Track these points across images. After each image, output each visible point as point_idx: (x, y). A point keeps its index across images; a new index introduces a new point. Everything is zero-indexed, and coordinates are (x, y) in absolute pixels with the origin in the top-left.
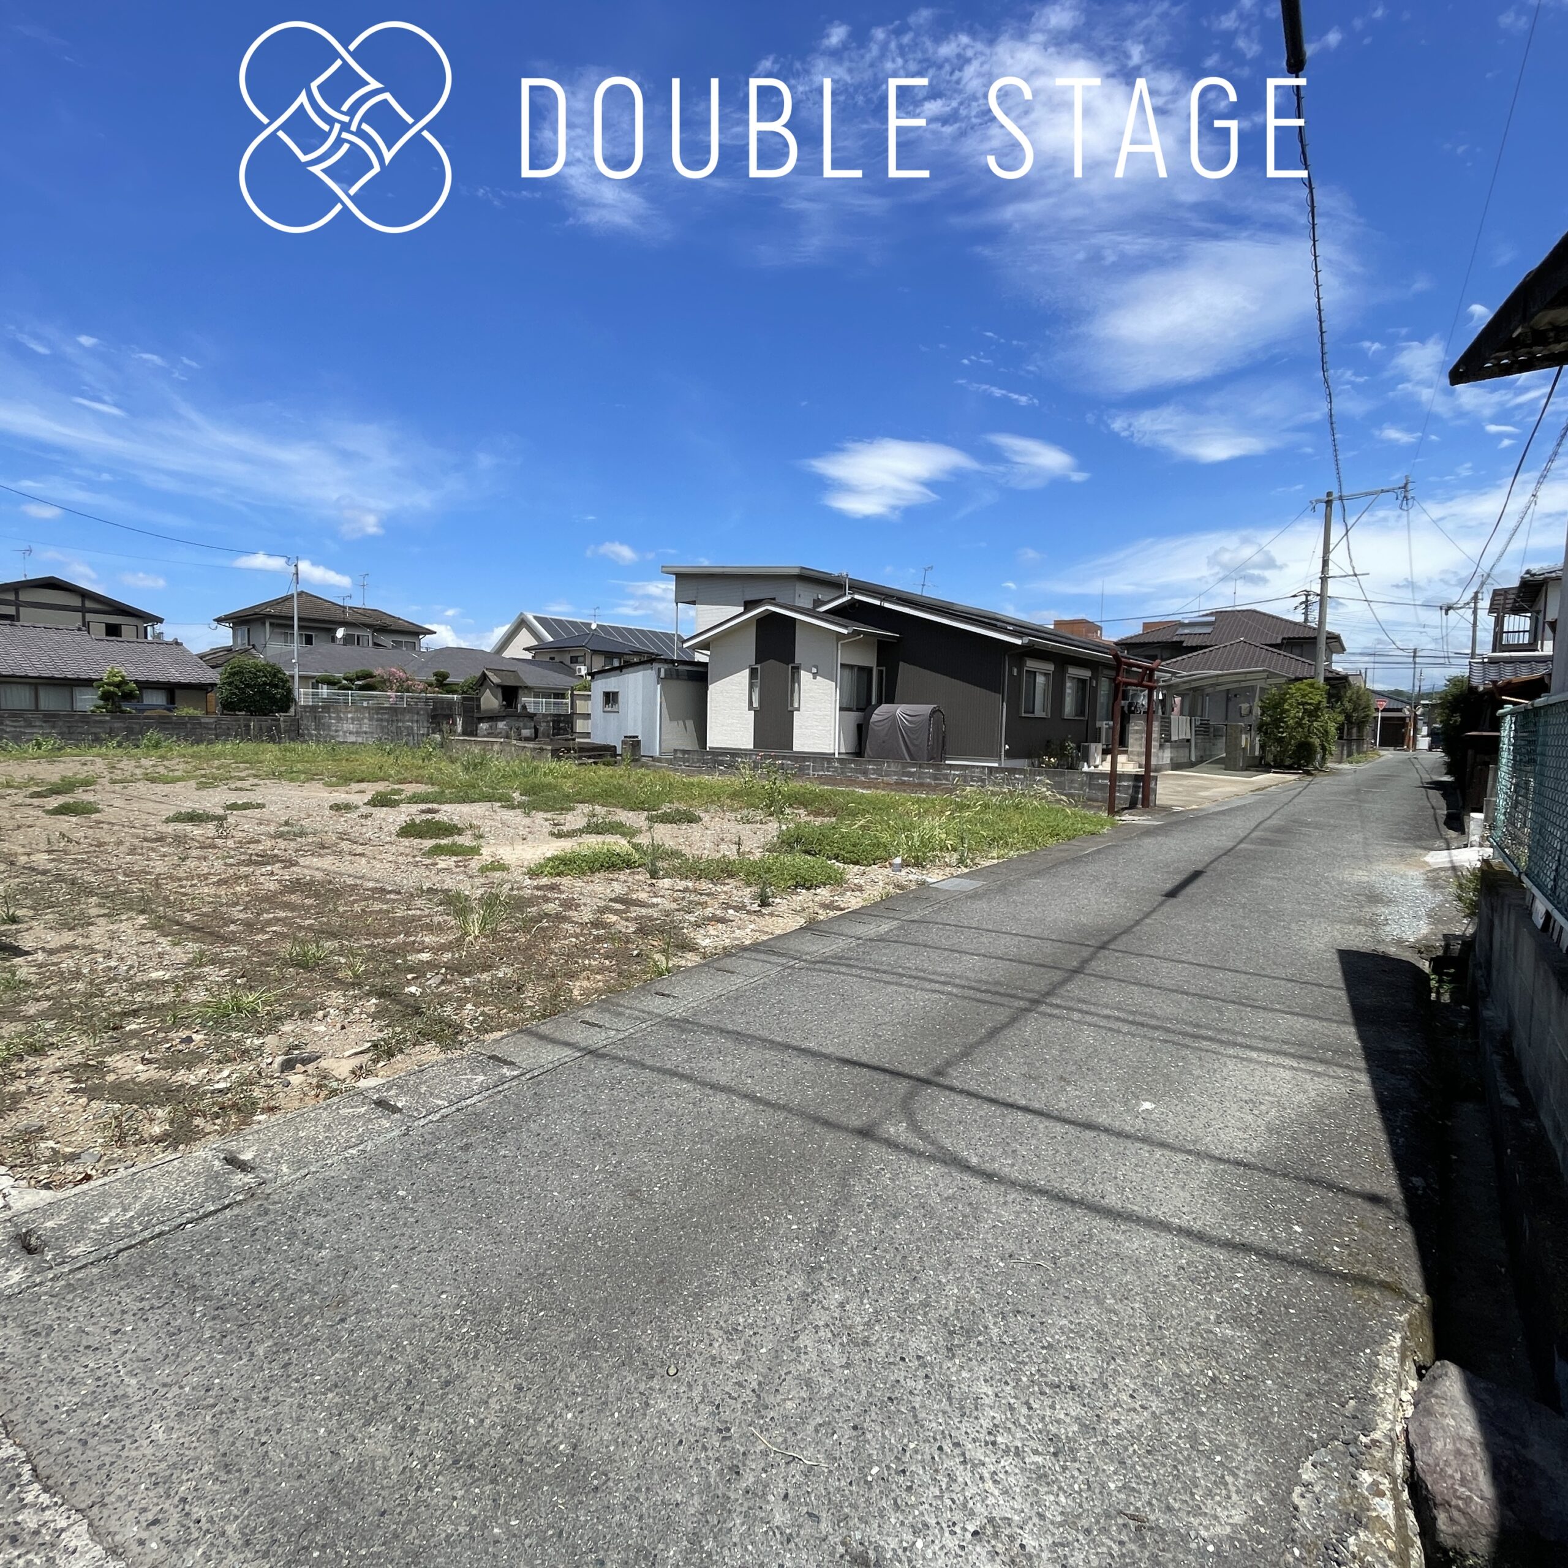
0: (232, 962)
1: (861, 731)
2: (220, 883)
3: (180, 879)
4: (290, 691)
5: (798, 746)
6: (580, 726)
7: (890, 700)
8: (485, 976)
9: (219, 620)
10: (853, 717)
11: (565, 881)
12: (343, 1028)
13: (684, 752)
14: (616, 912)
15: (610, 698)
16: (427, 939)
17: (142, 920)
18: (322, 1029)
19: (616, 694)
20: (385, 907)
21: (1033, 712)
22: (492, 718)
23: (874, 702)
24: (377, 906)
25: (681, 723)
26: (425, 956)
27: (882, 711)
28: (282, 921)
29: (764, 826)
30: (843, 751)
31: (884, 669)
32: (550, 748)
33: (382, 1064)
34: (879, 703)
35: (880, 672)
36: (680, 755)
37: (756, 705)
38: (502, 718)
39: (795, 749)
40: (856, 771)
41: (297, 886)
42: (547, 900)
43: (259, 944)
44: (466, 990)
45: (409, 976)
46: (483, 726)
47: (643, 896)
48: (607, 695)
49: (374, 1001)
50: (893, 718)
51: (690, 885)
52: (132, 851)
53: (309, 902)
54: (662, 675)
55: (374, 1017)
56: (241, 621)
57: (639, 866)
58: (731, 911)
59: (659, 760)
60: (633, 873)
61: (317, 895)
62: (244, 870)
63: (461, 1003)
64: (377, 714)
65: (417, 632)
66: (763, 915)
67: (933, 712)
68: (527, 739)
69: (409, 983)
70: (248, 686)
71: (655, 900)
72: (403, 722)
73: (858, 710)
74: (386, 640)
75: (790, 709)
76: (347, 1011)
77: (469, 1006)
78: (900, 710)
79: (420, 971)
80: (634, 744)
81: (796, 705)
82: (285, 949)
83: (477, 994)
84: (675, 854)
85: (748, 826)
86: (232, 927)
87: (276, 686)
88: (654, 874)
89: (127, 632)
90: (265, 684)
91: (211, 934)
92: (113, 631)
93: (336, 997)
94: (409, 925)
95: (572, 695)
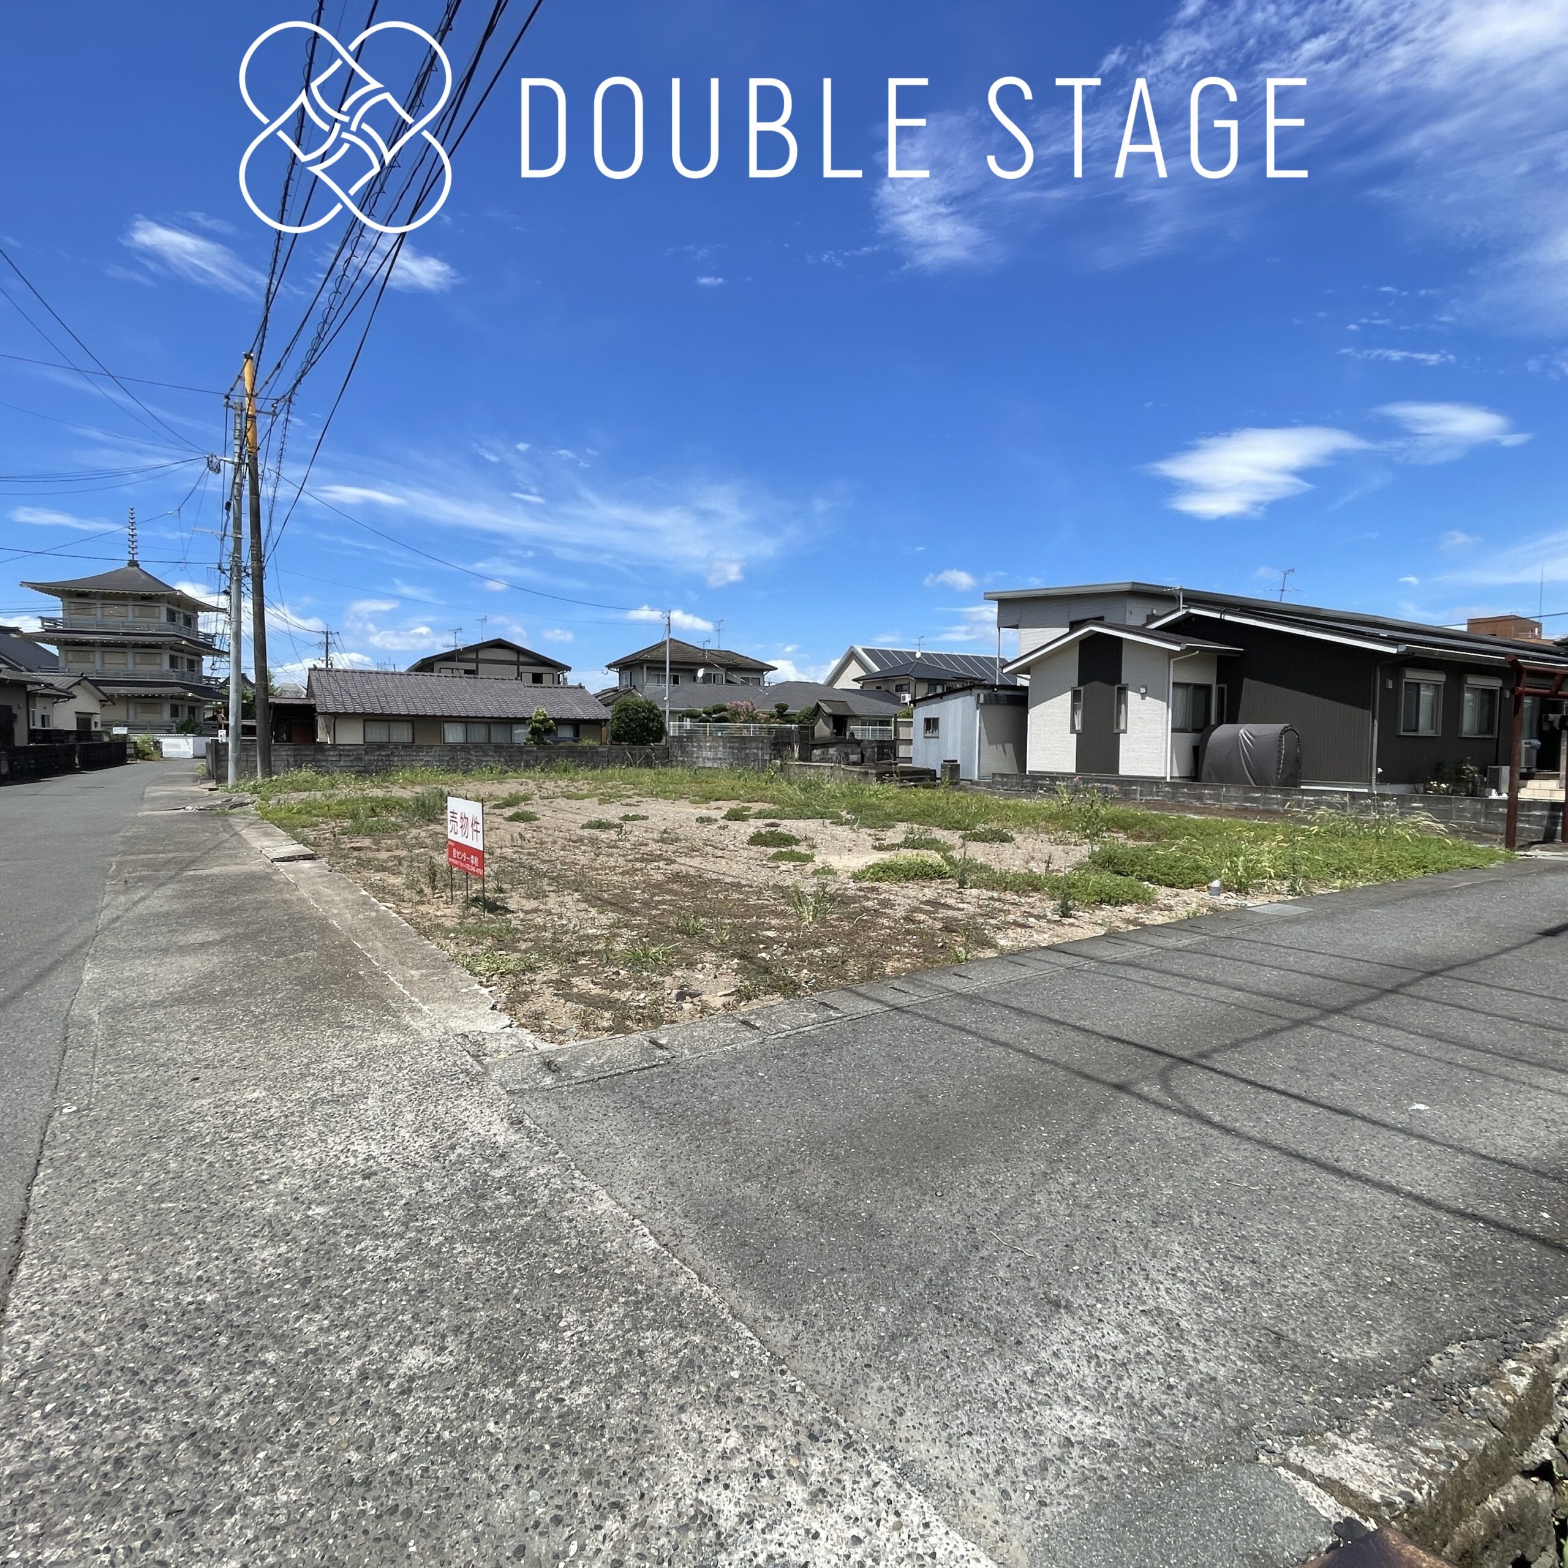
0: (639, 926)
1: (1197, 753)
2: (623, 874)
3: (597, 869)
4: (662, 724)
5: (1125, 769)
6: (902, 751)
7: (1233, 719)
8: (817, 952)
9: (609, 667)
10: (1188, 739)
11: (884, 886)
12: (715, 977)
13: (1003, 775)
14: (925, 912)
15: (931, 724)
16: (773, 922)
17: (577, 895)
18: (701, 976)
19: (936, 720)
20: (741, 896)
21: (1416, 730)
22: (824, 745)
23: (1213, 722)
24: (735, 896)
25: (1000, 747)
26: (771, 934)
27: (1222, 732)
28: (669, 902)
29: (1078, 848)
30: (1176, 774)
31: (1225, 686)
32: (874, 771)
33: (743, 1003)
34: (1220, 722)
35: (1221, 691)
36: (998, 779)
37: (1078, 727)
38: (833, 745)
39: (1121, 773)
40: (1190, 796)
41: (677, 877)
42: (868, 899)
43: (655, 917)
44: (802, 960)
45: (761, 946)
46: (817, 752)
47: (951, 901)
48: (928, 721)
49: (736, 961)
50: (1236, 738)
51: (995, 895)
52: (563, 849)
53: (686, 890)
54: (982, 700)
55: (737, 972)
56: (625, 666)
57: (950, 877)
58: (1032, 920)
59: (978, 784)
60: (943, 883)
61: (692, 886)
62: (638, 865)
63: (799, 970)
64: (730, 742)
65: (762, 669)
66: (1063, 925)
67: (1284, 731)
68: (854, 764)
69: (761, 951)
70: (631, 720)
71: (961, 906)
72: (750, 749)
73: (1194, 731)
74: (736, 677)
75: (1115, 731)
76: (718, 967)
77: (805, 971)
78: (1243, 731)
79: (769, 943)
80: (952, 767)
81: (1122, 727)
82: (672, 921)
83: (811, 963)
84: (984, 868)
85: (1060, 848)
86: (636, 904)
87: (653, 720)
88: (962, 884)
89: (547, 679)
90: (644, 718)
91: (622, 907)
92: (537, 679)
93: (710, 956)
94: (759, 910)
95: (896, 722)
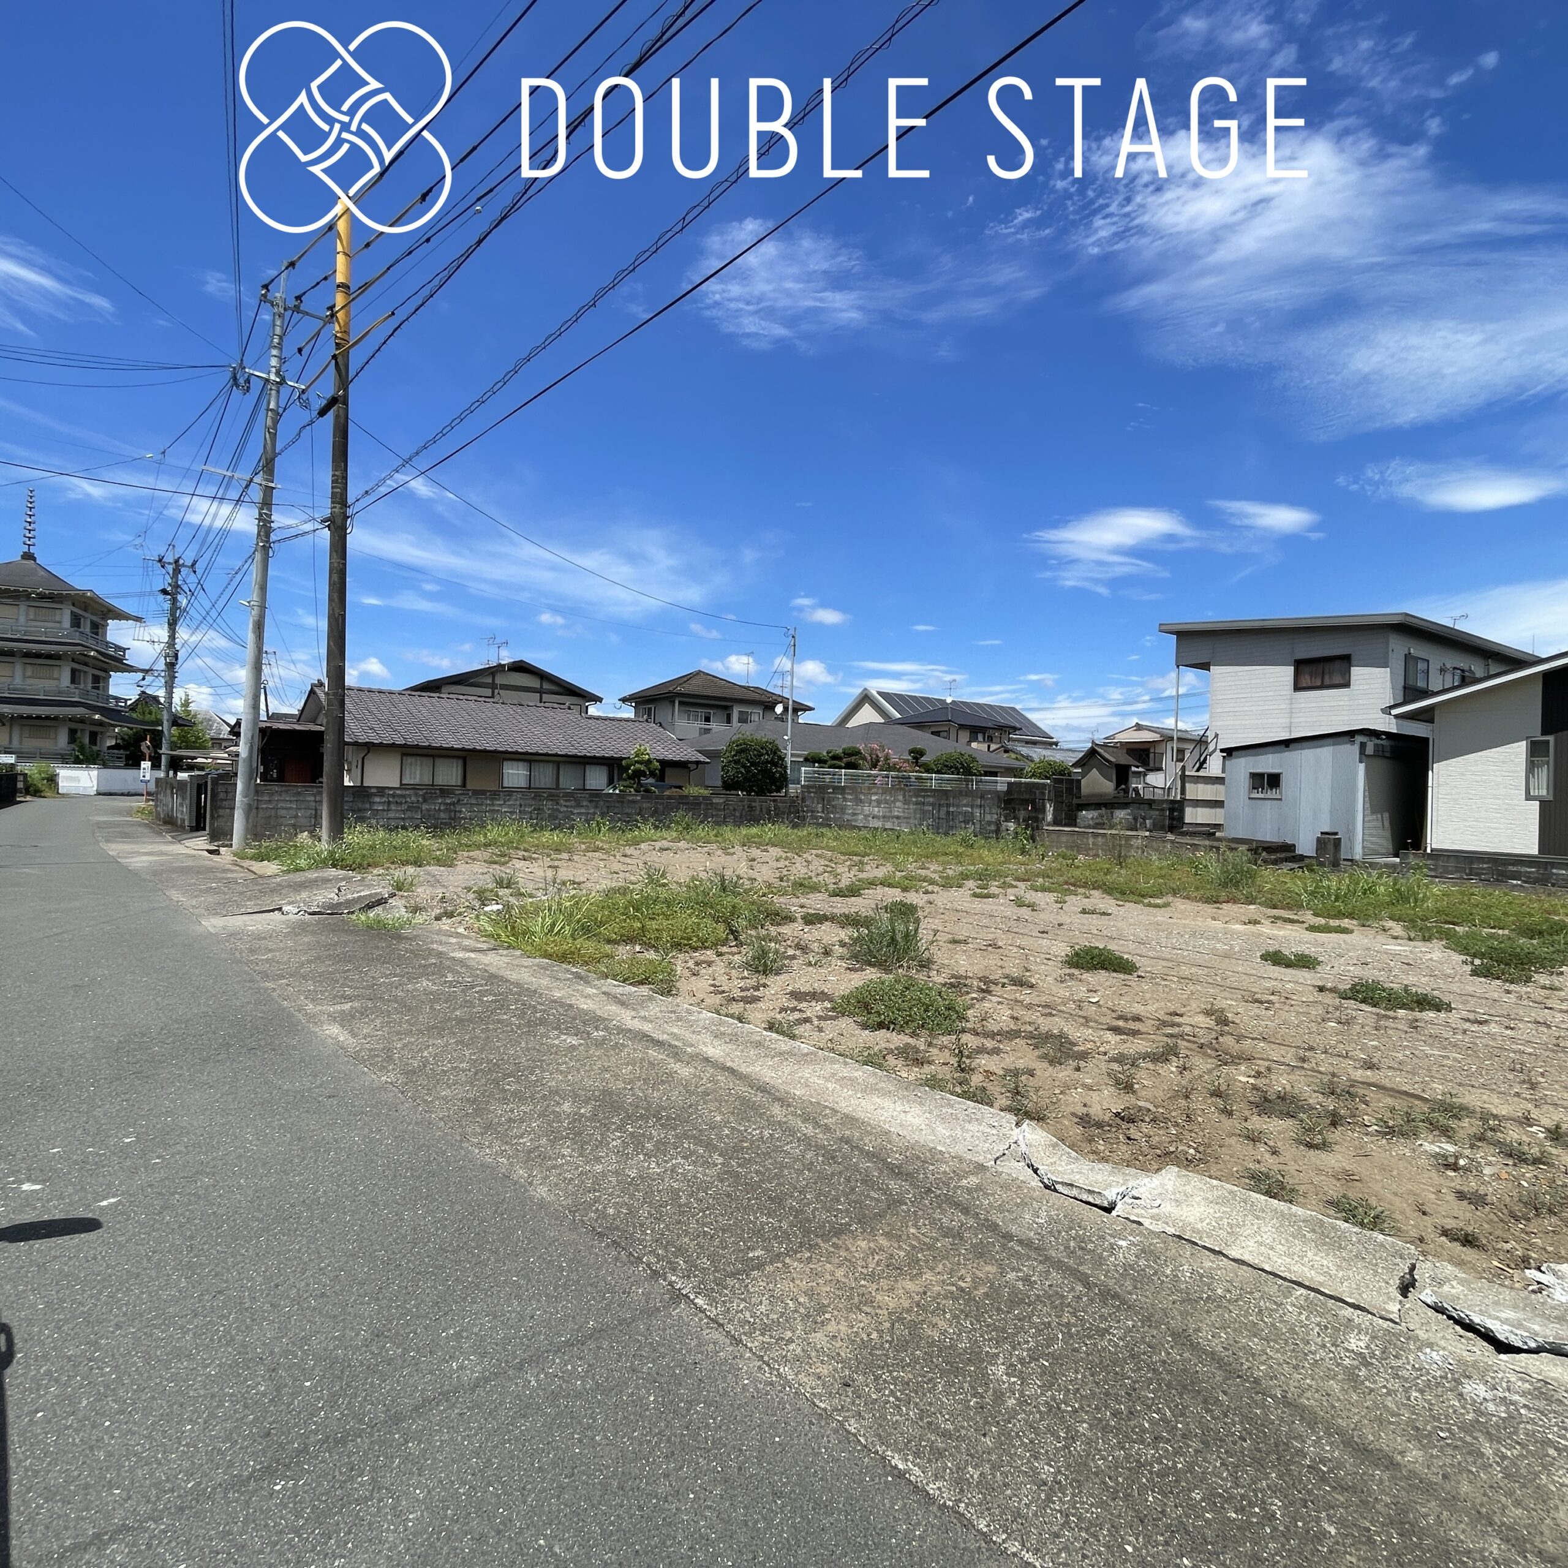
4: (784, 769)
6: (1193, 815)
15: (1265, 781)
19: (1276, 775)
22: (1101, 805)
25: (1379, 816)
37: (1540, 792)
46: (1088, 814)
48: (1259, 776)
54: (1369, 751)
64: (917, 796)
70: (753, 764)
72: (958, 806)
80: (1332, 843)
